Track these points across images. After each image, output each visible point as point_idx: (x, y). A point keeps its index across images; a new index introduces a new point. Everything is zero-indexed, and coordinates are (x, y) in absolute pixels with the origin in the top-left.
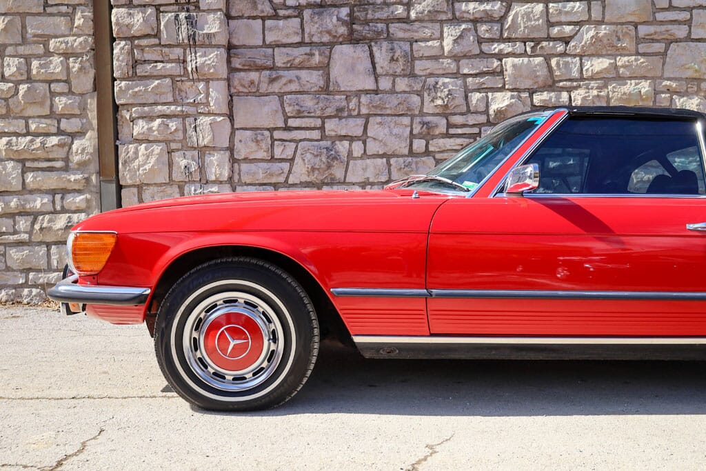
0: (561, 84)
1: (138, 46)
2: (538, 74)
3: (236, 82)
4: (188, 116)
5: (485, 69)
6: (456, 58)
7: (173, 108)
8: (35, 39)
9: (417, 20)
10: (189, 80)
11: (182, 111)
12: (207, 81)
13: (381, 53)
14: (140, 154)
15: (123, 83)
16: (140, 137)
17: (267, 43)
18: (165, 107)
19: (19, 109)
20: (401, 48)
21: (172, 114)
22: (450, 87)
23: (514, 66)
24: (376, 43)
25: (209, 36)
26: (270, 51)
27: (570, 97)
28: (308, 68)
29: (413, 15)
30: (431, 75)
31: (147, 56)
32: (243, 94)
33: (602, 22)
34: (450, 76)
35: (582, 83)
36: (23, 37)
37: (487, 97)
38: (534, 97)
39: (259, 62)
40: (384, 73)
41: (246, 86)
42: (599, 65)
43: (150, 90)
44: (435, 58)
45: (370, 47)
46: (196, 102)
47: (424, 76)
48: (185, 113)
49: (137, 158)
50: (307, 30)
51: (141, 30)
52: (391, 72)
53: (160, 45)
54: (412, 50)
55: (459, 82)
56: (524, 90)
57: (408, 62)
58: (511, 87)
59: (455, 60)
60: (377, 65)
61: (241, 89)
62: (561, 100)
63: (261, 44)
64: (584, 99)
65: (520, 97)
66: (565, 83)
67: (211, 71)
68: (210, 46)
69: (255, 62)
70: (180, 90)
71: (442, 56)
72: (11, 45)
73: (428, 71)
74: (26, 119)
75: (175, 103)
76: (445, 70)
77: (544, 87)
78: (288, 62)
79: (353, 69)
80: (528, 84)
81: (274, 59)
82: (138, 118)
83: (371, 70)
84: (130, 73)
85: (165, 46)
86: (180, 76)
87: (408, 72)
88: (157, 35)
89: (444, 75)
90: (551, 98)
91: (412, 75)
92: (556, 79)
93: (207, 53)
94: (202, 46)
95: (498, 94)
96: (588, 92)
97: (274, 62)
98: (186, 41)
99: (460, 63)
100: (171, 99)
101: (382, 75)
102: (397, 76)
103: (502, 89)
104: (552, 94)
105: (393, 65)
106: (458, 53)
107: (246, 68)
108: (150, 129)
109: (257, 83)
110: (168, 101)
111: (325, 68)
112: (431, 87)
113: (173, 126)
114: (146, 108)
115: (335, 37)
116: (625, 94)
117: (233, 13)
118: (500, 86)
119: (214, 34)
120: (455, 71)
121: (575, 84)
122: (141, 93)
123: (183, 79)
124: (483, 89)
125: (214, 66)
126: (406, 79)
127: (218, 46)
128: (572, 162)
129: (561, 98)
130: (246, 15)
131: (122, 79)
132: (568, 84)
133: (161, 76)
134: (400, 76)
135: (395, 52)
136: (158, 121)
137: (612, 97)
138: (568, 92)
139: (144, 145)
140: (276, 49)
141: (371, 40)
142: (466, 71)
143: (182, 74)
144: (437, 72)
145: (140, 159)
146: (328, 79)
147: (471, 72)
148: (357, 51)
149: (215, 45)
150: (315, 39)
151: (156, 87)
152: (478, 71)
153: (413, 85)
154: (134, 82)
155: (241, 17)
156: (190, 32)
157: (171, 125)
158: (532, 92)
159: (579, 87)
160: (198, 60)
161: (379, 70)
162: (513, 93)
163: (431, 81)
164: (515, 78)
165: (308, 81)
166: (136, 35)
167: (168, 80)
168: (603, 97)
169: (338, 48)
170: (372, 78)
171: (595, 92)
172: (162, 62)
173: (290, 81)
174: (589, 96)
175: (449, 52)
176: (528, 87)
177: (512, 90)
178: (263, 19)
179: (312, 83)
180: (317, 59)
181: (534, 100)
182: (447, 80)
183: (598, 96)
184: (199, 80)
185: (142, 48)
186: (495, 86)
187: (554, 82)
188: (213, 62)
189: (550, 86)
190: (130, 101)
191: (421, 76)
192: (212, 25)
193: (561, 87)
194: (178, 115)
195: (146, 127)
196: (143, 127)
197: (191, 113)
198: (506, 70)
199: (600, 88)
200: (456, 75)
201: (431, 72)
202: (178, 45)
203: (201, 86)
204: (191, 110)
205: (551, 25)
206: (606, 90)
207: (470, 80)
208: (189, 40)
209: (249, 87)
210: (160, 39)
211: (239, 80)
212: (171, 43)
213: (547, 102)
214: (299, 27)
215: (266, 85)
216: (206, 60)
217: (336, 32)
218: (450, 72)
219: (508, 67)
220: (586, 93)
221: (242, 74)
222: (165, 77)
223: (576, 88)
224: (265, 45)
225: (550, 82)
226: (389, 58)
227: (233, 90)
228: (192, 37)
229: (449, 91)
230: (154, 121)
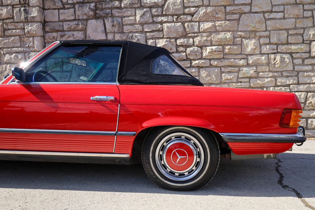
0: (190, 35)
1: (6, 23)
2: (179, 30)
3: (47, 37)
4: (26, 52)
5: (155, 29)
6: (142, 24)
7: (20, 49)
9: (125, 8)
10: (26, 37)
11: (23, 50)
12: (33, 37)
13: (108, 23)
14: (7, 69)
16: (7, 62)
17: (60, 20)
18: (17, 49)
20: (117, 20)
21: (20, 51)
22: (139, 37)
23: (167, 27)
24: (106, 18)
25: (33, 17)
26: (61, 23)
27: (194, 40)
28: (78, 31)
29: (123, 5)
30: (131, 32)
31: (10, 27)
32: (50, 42)
33: (209, 6)
34: (140, 32)
35: (199, 34)
37: (156, 41)
38: (177, 41)
39: (57, 28)
40: (110, 32)
41: (51, 39)
42: (206, 25)
43: (10, 41)
44: (132, 24)
45: (104, 20)
46: (29, 46)
47: (127, 33)
48: (25, 51)
49: (6, 70)
50: (77, 14)
51: (6, 16)
52: (113, 31)
53: (14, 22)
54: (122, 21)
55: (143, 35)
56: (173, 38)
57: (120, 26)
58: (166, 37)
59: (142, 25)
60: (107, 28)
61: (49, 40)
62: (189, 42)
63: (58, 20)
64: (200, 41)
65: (171, 41)
66: (191, 34)
67: (34, 33)
68: (34, 22)
69: (55, 28)
70: (23, 41)
71: (136, 24)
73: (129, 31)
75: (21, 47)
76: (137, 29)
77: (182, 36)
78: (69, 28)
79: (96, 31)
80: (174, 35)
81: (63, 27)
82: (7, 53)
83: (104, 30)
84: (3, 34)
85: (16, 22)
86: (23, 35)
87: (120, 31)
88: (13, 18)
89: (137, 32)
90: (184, 41)
91: (123, 32)
92: (187, 33)
93: (33, 25)
94: (31, 22)
95: (161, 40)
96: (202, 38)
97: (63, 28)
98: (24, 20)
99: (144, 26)
100: (19, 45)
101: (109, 33)
102: (116, 33)
103: (163, 38)
104: (185, 40)
105: (113, 28)
106: (143, 22)
107: (51, 31)
108: (11, 58)
109: (56, 37)
110: (18, 46)
111: (84, 30)
112: (130, 38)
113: (20, 57)
114: (9, 49)
115: (88, 16)
116: (219, 39)
117: (46, 7)
118: (162, 36)
119: (35, 17)
120: (141, 30)
121: (196, 35)
122: (7, 43)
123: (24, 36)
124: (154, 38)
125: (35, 31)
126: (120, 34)
127: (37, 22)
128: (194, 71)
129: (189, 41)
130: (51, 8)
132: (193, 35)
133: (15, 35)
134: (117, 33)
135: (114, 22)
136: (14, 54)
137: (213, 40)
138: (193, 38)
139: (9, 65)
140: (64, 23)
141: (104, 17)
142: (146, 30)
143: (23, 34)
144: (133, 31)
145: (7, 71)
146: (86, 35)
147: (149, 30)
148: (98, 23)
149: (36, 21)
150: (80, 18)
151: (13, 40)
152: (151, 30)
153: (123, 37)
154: (4, 38)
155: (49, 9)
156: (26, 16)
157: (19, 56)
158: (176, 39)
159: (198, 36)
160: (29, 28)
161: (108, 31)
162: (167, 40)
163: (130, 35)
164: (168, 33)
165: (77, 36)
166: (4, 18)
167: (17, 37)
168: (208, 40)
169: (90, 21)
170: (104, 34)
171: (205, 38)
172: (15, 29)
173: (69, 36)
174: (202, 40)
175: (138, 22)
176: (174, 36)
177: (167, 38)
178: (59, 9)
179: (79, 37)
180: (80, 26)
181: (177, 43)
182: (137, 34)
183: (206, 40)
184: (30, 37)
185: (7, 24)
186: (159, 37)
187: (187, 34)
188: (35, 29)
189: (185, 36)
190: (3, 46)
191: (126, 33)
192: (34, 13)
193: (190, 36)
194: (22, 52)
195: (9, 57)
196: (8, 57)
197: (27, 51)
198: (164, 29)
199: (207, 36)
200: (142, 32)
201: (131, 31)
202: (21, 22)
203: (31, 39)
204: (27, 50)
205: (185, 8)
206: (211, 37)
207: (148, 34)
208: (25, 19)
209: (53, 39)
210: (14, 19)
211: (48, 36)
212: (18, 21)
213: (183, 43)
214: (74, 12)
215: (60, 38)
216: (32, 28)
217: (89, 14)
218: (139, 30)
219: (165, 27)
220: (201, 39)
221: (50, 34)
222: (17, 36)
223: (196, 36)
224: (59, 21)
225: (185, 34)
226: (112, 25)
227: (46, 41)
228: (26, 18)
229: (138, 39)
230: (12, 54)
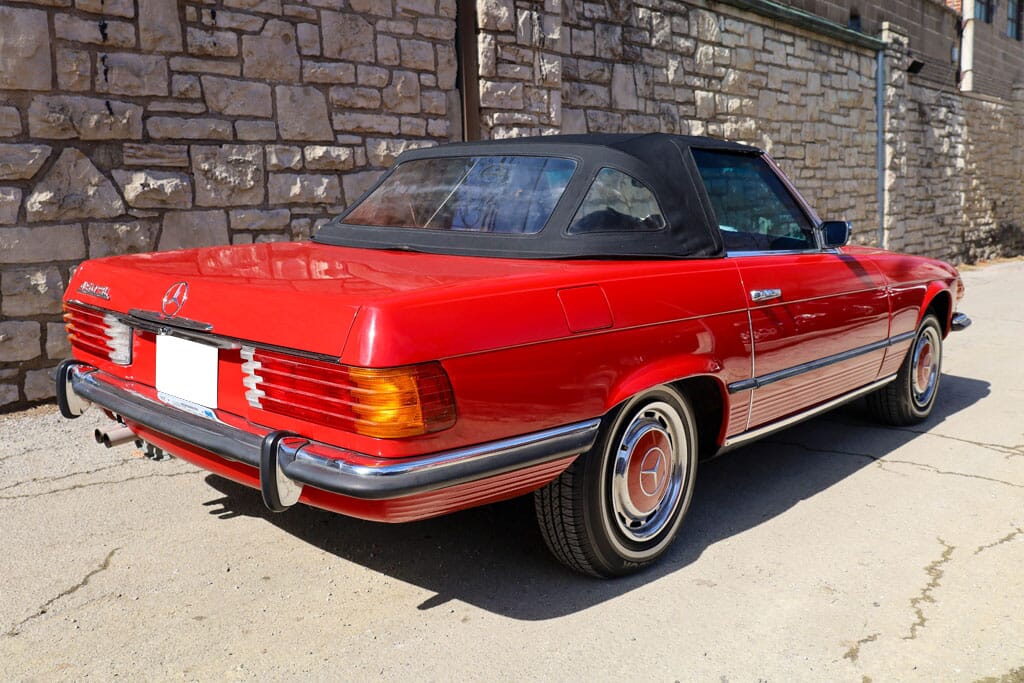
0: (719, 117)
1: (501, 42)
2: (710, 107)
4: (533, 126)
5: (687, 99)
6: (675, 87)
7: (526, 116)
8: (405, 15)
9: (656, 47)
10: (535, 87)
11: (531, 121)
12: (549, 90)
13: (639, 76)
15: (489, 84)
17: (574, 53)
18: (520, 116)
19: (395, 102)
21: (524, 123)
23: (702, 99)
24: (637, 66)
25: (553, 41)
26: (574, 61)
28: (601, 84)
29: (654, 42)
30: (662, 100)
31: (505, 55)
33: (735, 67)
34: (671, 102)
35: (728, 117)
36: (394, 11)
38: (709, 126)
39: (571, 73)
40: (641, 95)
42: (735, 103)
43: (509, 94)
44: (664, 85)
45: (633, 69)
46: (540, 112)
48: (532, 123)
50: (598, 44)
51: (505, 25)
52: (644, 94)
53: (515, 44)
54: (653, 76)
56: (704, 120)
58: (699, 116)
60: (638, 87)
63: (570, 52)
68: (552, 52)
69: (568, 71)
71: (668, 83)
72: (382, 18)
73: (661, 96)
74: (399, 115)
75: (524, 111)
76: (669, 96)
78: (587, 75)
79: (625, 89)
80: (706, 115)
81: (578, 70)
82: (499, 126)
83: (634, 90)
84: (493, 72)
85: (521, 46)
86: (529, 81)
87: (652, 96)
88: (515, 33)
89: (668, 101)
91: (654, 99)
93: (552, 60)
94: (547, 51)
96: (732, 126)
97: (579, 73)
98: (537, 44)
99: (676, 91)
100: (522, 107)
101: (640, 97)
102: (647, 99)
103: (694, 117)
105: (646, 88)
106: (676, 82)
110: (520, 108)
111: (610, 85)
114: (506, 114)
115: (615, 54)
119: (556, 41)
122: (502, 97)
123: (532, 84)
125: (558, 75)
126: (651, 102)
127: (557, 53)
131: (487, 79)
133: (515, 79)
136: (516, 131)
137: (741, 131)
138: (722, 124)
140: (579, 61)
141: (634, 62)
143: (531, 79)
144: (665, 98)
146: (611, 96)
148: (628, 72)
149: (555, 52)
150: (603, 55)
151: (514, 91)
154: (496, 84)
156: (542, 36)
158: (707, 122)
160: (546, 66)
161: (640, 92)
163: (664, 106)
164: (701, 109)
165: (600, 97)
166: (501, 30)
167: (521, 84)
169: (617, 67)
170: (635, 99)
172: (516, 63)
173: (591, 96)
174: (732, 129)
176: (705, 117)
178: (571, 27)
179: (602, 99)
180: (605, 75)
183: (736, 129)
184: (542, 88)
185: (502, 45)
187: (716, 115)
189: (714, 118)
190: (492, 106)
191: (658, 101)
193: (719, 120)
194: (528, 125)
195: (506, 136)
196: (504, 136)
197: (535, 124)
198: (697, 101)
202: (530, 47)
203: (544, 94)
204: (536, 120)
207: (680, 107)
210: (516, 37)
212: (526, 44)
213: (715, 132)
214: (593, 40)
215: (576, 98)
216: (551, 67)
217: (616, 50)
218: (671, 99)
222: (519, 81)
223: (726, 121)
224: (572, 55)
225: (714, 114)
226: (645, 82)
228: (542, 40)
230: (511, 129)
